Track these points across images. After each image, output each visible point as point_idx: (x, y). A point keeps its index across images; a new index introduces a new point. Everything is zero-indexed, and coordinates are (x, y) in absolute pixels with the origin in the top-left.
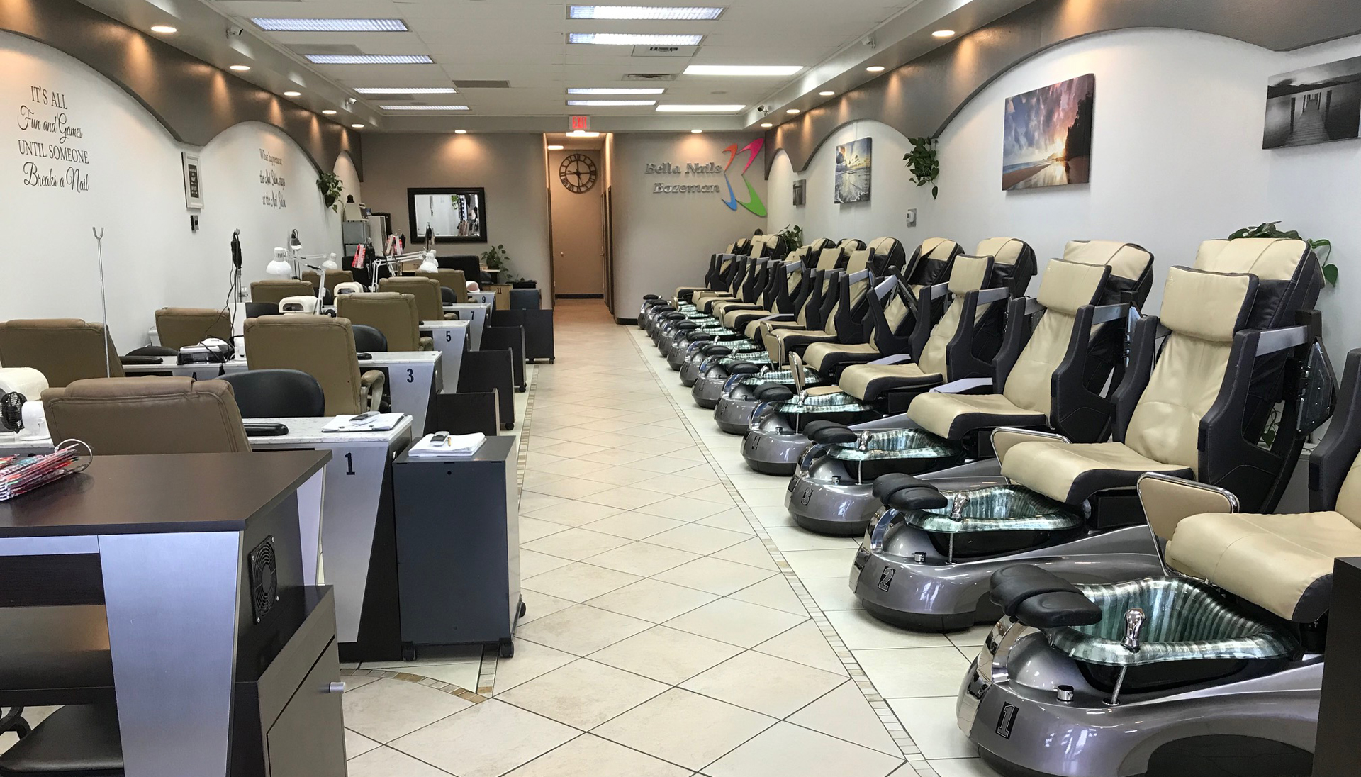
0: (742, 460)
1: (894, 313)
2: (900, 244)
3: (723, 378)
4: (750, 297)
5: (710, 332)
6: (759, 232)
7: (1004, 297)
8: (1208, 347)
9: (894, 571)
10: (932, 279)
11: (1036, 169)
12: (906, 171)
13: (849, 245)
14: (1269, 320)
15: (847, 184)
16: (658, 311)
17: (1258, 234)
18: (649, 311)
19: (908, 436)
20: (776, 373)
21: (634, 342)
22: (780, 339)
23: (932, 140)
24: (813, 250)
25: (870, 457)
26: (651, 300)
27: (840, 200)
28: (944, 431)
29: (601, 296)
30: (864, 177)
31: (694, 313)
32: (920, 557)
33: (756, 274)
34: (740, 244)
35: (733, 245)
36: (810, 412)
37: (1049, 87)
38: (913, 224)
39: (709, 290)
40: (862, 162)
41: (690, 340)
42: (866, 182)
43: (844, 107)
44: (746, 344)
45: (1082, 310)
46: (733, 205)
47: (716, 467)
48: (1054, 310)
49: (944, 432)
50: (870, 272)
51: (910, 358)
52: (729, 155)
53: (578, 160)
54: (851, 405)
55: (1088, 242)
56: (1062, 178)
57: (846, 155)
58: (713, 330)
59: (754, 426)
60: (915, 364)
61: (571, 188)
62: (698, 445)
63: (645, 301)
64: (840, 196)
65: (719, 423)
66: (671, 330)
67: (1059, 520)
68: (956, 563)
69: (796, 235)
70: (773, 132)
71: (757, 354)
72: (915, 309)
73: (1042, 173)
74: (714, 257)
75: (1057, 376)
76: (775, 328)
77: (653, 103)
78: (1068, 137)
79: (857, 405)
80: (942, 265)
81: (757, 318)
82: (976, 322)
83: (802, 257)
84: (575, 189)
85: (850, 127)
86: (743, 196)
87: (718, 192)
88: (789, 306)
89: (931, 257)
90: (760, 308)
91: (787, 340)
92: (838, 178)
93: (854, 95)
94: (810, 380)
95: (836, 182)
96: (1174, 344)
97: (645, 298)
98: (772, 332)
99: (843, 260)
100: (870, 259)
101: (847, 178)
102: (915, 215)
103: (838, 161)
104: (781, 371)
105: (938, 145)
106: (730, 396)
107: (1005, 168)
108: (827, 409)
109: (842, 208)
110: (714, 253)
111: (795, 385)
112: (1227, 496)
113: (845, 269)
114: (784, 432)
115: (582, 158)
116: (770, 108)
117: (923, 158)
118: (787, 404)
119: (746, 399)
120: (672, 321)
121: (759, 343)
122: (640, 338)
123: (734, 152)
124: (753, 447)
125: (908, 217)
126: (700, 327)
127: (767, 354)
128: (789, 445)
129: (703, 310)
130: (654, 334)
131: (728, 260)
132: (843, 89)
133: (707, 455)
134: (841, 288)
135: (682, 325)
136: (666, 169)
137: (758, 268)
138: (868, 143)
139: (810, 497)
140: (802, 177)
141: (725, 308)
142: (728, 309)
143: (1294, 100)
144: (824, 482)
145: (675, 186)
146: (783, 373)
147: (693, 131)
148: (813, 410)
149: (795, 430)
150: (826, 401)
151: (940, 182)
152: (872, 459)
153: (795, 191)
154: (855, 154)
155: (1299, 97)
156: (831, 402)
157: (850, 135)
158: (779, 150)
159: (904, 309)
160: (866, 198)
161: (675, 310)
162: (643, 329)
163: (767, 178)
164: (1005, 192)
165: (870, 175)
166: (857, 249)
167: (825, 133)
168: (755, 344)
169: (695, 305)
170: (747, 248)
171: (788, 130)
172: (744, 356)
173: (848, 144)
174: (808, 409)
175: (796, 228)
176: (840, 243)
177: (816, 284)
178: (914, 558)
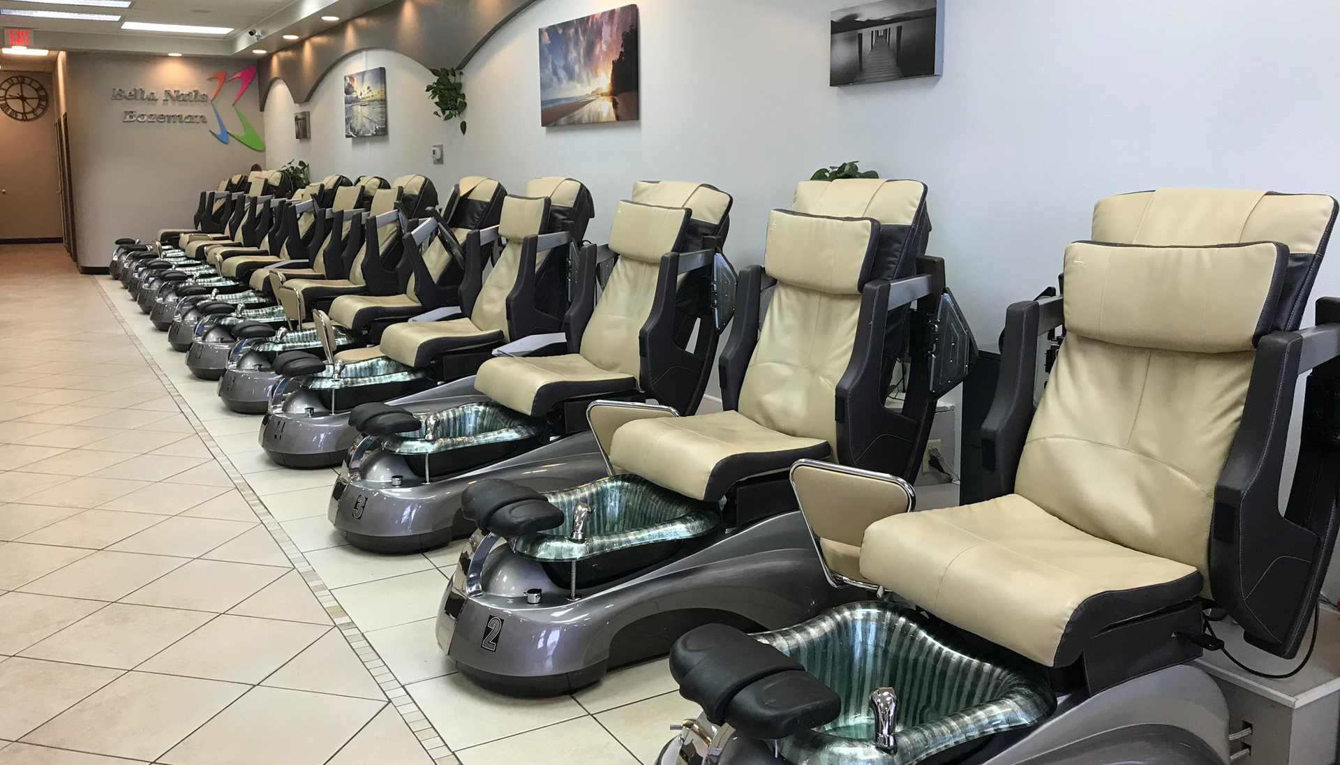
0: (261, 451)
1: (435, 259)
2: (431, 183)
3: (227, 342)
4: (252, 239)
5: (206, 282)
6: (256, 168)
7: (564, 242)
8: (824, 301)
9: (502, 621)
10: (474, 220)
11: (580, 104)
12: (430, 104)
13: (370, 182)
14: (894, 269)
15: (360, 116)
16: (136, 258)
17: (842, 174)
18: (124, 258)
19: (477, 412)
20: (296, 334)
21: (104, 296)
22: (298, 293)
23: (457, 72)
24: (325, 188)
25: (440, 448)
26: (126, 245)
27: (352, 133)
28: (525, 405)
29: (59, 240)
30: (379, 110)
31: (182, 259)
32: (534, 598)
33: (257, 214)
34: (236, 180)
35: (227, 182)
36: (349, 386)
37: (588, 17)
38: (440, 161)
39: (200, 232)
40: (376, 93)
41: (180, 293)
42: (381, 115)
43: (350, 35)
44: (252, 297)
45: (667, 258)
46: (224, 137)
47: (225, 463)
48: (627, 258)
49: (526, 407)
50: (400, 214)
51: (460, 312)
52: (216, 83)
53: (22, 83)
54: (399, 374)
55: (658, 182)
56: (609, 114)
57: (356, 85)
58: (209, 280)
59: (275, 408)
60: (467, 319)
61: (14, 115)
62: (200, 435)
63: (118, 246)
64: (352, 129)
65: (225, 399)
66: (153, 281)
67: (697, 523)
68: (581, 597)
69: (302, 171)
70: (267, 60)
71: (268, 310)
72: (460, 255)
73: (586, 108)
74: (203, 194)
75: (646, 333)
76: (289, 277)
77: (117, 18)
78: (613, 71)
79: (407, 373)
80: (484, 206)
81: (263, 265)
82: (537, 269)
83: (313, 196)
84: (20, 116)
85: (359, 55)
86: (234, 127)
87: (205, 122)
88: (302, 251)
89: (471, 197)
90: (265, 253)
91: (306, 292)
92: (348, 110)
93: (362, 22)
94: (341, 341)
95: (346, 114)
96: (783, 296)
97: (117, 243)
98: (287, 284)
99: (365, 200)
100: (398, 199)
101: (359, 111)
102: (442, 151)
103: (347, 92)
104: (302, 331)
105: (463, 77)
106: (239, 366)
107: (543, 103)
108: (370, 381)
109: (354, 143)
110: (204, 191)
111: (322, 348)
112: (902, 485)
113: (368, 209)
114: (316, 413)
115: (27, 81)
116: (263, 33)
117: (448, 90)
118: (318, 378)
119: (260, 370)
120: (155, 270)
121: (269, 296)
122: (114, 293)
123: (223, 79)
124: (276, 436)
125: (434, 154)
126: (191, 276)
127: (282, 308)
128: (323, 430)
129: (194, 256)
130: (132, 286)
131: (221, 198)
132: (348, 15)
133: (213, 447)
134: (365, 231)
135: (167, 276)
136: (138, 95)
137: (260, 207)
138: (381, 74)
139: (363, 507)
140: (305, 109)
141: (222, 254)
142: (226, 256)
143: (860, 36)
144: (380, 486)
145: (151, 115)
146: (304, 333)
147: (170, 55)
148: (353, 383)
149: (331, 409)
150: (366, 369)
151: (469, 116)
152: (442, 450)
153: (297, 124)
154: (366, 85)
155: (866, 32)
156: (371, 370)
157: (359, 65)
158: (276, 79)
159: (446, 255)
160: (382, 133)
161: (157, 257)
162: (117, 279)
163: (262, 109)
164: (544, 128)
165: (386, 107)
166: (379, 187)
167: (329, 63)
168: (263, 297)
169: (184, 250)
170: (244, 185)
171: (285, 58)
172: (252, 313)
173: (358, 74)
174: (346, 383)
175: (301, 163)
176: (358, 180)
177: (335, 225)
178: (526, 598)
